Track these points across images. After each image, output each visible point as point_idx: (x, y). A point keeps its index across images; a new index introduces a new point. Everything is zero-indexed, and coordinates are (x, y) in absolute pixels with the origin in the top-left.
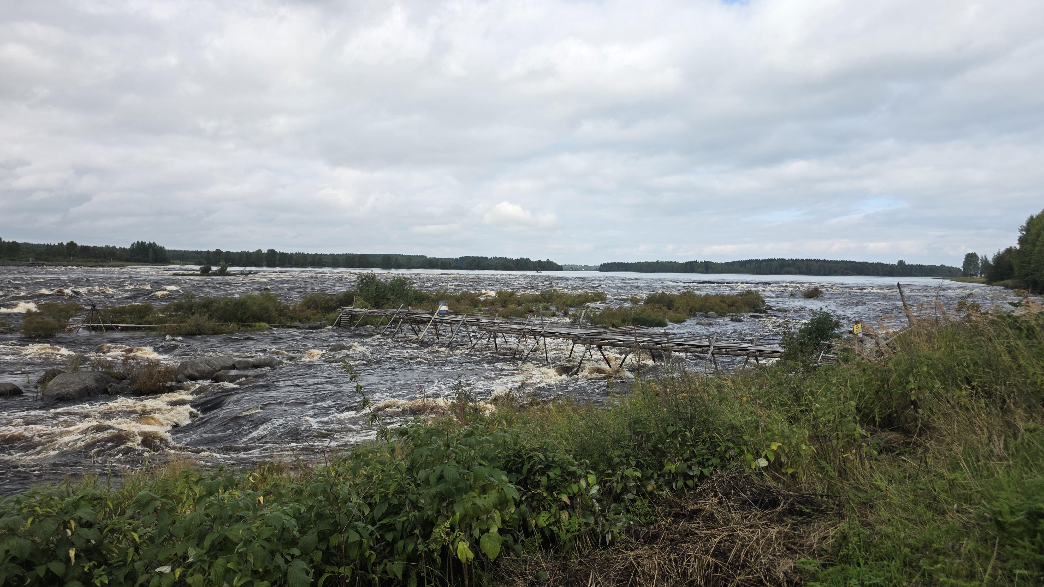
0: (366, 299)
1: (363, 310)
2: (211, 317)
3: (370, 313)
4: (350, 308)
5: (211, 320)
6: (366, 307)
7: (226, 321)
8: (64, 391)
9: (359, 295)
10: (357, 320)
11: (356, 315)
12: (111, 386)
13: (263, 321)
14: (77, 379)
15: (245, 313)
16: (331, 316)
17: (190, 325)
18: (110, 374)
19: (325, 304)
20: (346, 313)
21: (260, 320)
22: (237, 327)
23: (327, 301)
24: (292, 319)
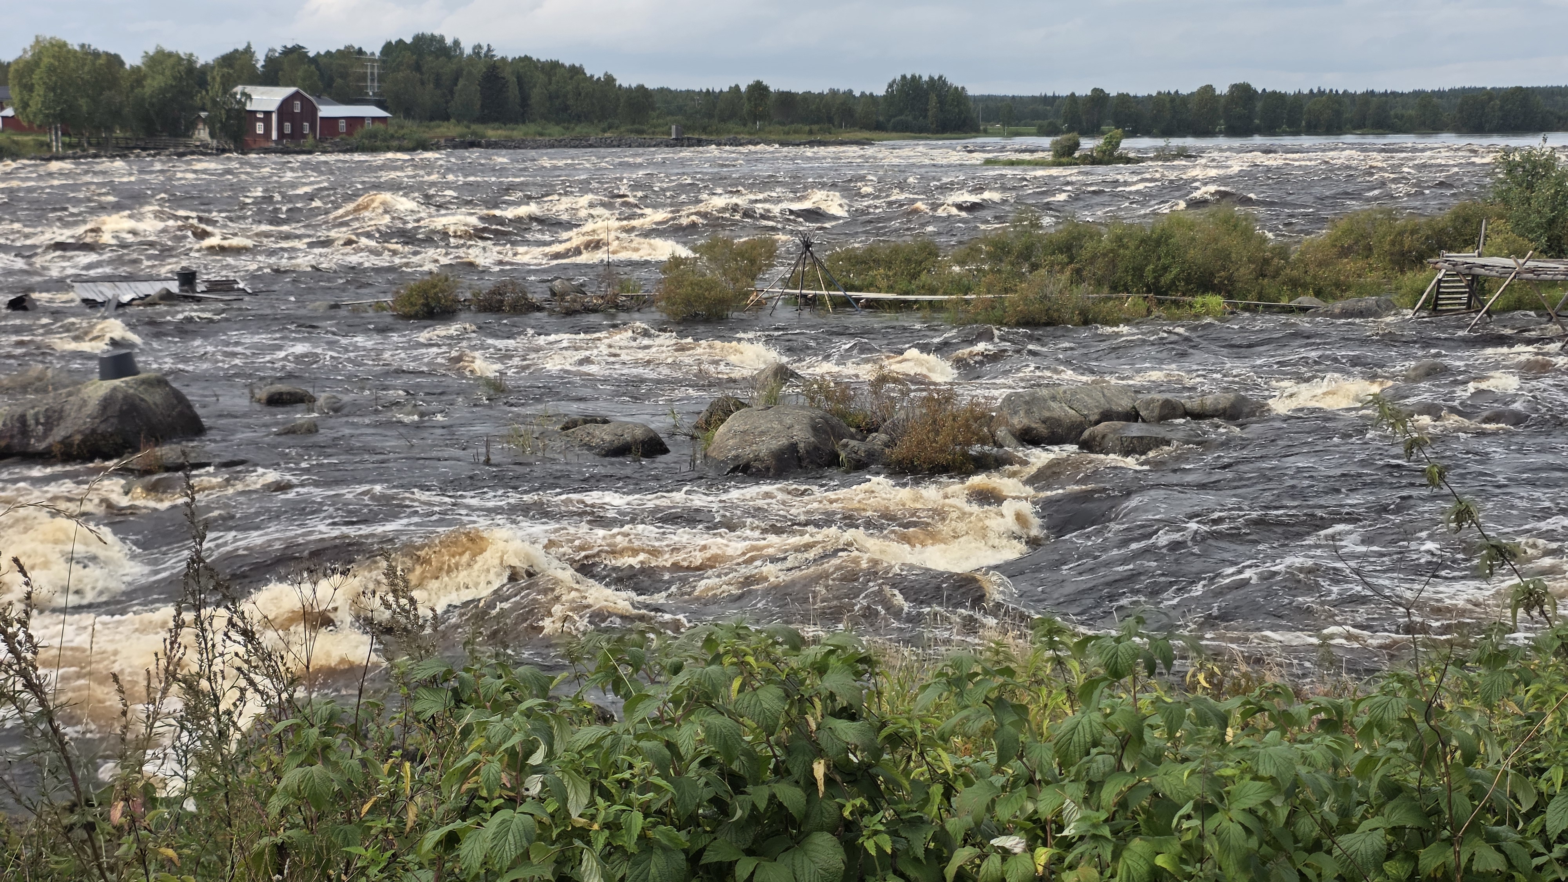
0: (1523, 229)
1: (1510, 262)
2: (1078, 277)
3: (1532, 271)
4: (1469, 257)
5: (1078, 283)
6: (1519, 253)
7: (1114, 288)
8: (748, 452)
9: (1501, 216)
10: (1491, 292)
11: (1487, 279)
12: (846, 445)
13: (1216, 289)
14: (776, 425)
15: (1165, 269)
16: (1411, 278)
17: (1025, 299)
18: (843, 415)
19: (1393, 243)
20: (1456, 271)
21: (1206, 285)
22: (1143, 306)
23: (1401, 233)
24: (1296, 286)
